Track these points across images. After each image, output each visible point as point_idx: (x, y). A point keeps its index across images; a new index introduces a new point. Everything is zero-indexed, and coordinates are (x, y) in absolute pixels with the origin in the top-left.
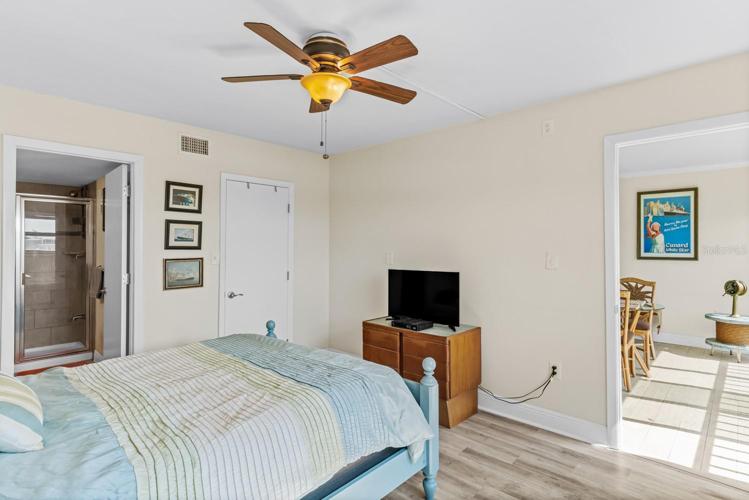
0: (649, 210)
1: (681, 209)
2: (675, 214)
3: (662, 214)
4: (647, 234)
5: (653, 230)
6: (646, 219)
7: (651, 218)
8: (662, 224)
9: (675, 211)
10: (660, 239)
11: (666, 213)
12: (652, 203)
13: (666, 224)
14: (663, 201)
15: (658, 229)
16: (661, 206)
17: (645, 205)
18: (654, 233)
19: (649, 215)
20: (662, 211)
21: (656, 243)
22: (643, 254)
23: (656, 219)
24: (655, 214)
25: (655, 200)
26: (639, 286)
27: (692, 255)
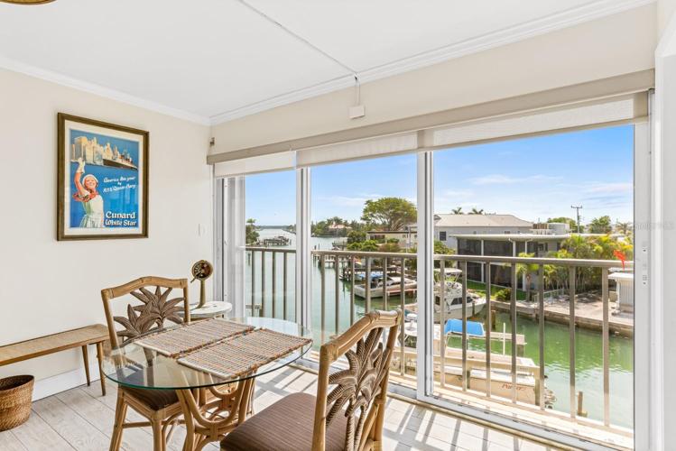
0: (79, 152)
1: (127, 160)
2: (118, 165)
3: (100, 163)
4: (75, 194)
5: (86, 188)
6: (75, 166)
7: (82, 165)
8: (100, 179)
9: (119, 161)
10: (97, 203)
11: (107, 163)
12: (84, 140)
13: (106, 181)
14: (102, 141)
15: (93, 187)
16: (100, 149)
17: (72, 142)
18: (87, 193)
19: (80, 160)
20: (100, 157)
21: (90, 212)
22: (68, 231)
23: (90, 168)
24: (90, 159)
25: (90, 136)
26: (163, 290)
27: (139, 230)
